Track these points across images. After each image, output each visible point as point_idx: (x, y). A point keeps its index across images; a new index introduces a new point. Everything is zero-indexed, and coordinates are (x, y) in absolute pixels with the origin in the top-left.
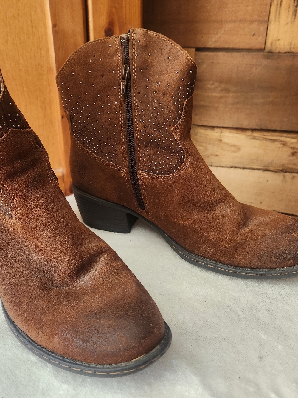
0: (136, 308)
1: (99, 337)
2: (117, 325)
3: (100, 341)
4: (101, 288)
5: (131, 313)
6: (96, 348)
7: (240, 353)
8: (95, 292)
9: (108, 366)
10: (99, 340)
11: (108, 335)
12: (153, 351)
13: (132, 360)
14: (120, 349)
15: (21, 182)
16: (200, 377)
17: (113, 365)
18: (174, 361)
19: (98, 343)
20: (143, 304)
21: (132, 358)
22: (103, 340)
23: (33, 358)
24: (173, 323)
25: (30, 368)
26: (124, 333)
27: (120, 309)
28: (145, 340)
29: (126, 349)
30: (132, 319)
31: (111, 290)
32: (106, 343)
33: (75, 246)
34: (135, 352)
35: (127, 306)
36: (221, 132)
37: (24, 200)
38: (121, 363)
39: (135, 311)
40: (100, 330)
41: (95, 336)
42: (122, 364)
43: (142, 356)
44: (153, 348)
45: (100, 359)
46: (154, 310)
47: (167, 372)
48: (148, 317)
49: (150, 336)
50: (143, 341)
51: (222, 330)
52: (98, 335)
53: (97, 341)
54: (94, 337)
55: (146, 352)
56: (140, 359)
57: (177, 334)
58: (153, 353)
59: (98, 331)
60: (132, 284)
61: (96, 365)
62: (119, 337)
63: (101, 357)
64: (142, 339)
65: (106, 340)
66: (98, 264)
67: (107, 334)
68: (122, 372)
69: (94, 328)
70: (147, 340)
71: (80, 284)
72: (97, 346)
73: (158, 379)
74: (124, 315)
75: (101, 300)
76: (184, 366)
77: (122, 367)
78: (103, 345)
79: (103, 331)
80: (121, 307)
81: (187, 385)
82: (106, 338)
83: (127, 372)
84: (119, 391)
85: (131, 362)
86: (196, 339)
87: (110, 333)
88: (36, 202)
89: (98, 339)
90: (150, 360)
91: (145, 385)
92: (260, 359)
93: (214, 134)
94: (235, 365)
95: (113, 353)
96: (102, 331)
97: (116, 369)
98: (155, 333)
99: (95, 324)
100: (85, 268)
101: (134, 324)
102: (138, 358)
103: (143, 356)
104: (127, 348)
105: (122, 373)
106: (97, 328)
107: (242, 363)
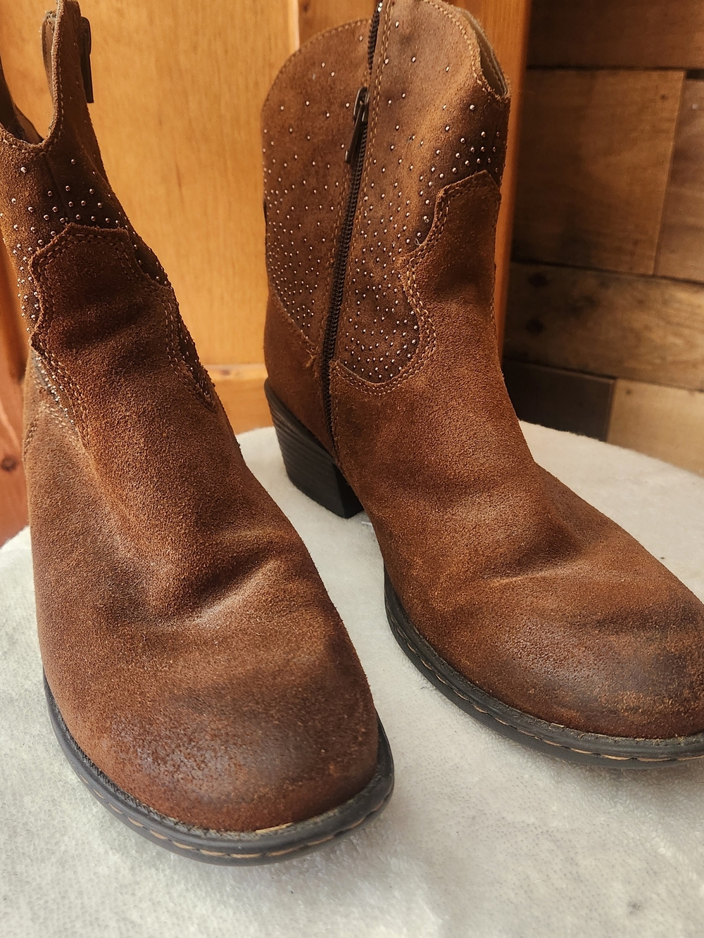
0: (297, 701)
1: (188, 756)
2: (234, 736)
3: (189, 766)
4: (236, 639)
5: (279, 711)
6: (178, 780)
7: (581, 881)
8: (219, 646)
9: (199, 832)
10: (187, 763)
11: (207, 755)
12: (318, 819)
13: (258, 831)
14: (228, 795)
15: (97, 357)
16: (447, 917)
17: (213, 833)
18: (393, 861)
19: (184, 769)
20: (320, 697)
21: (258, 825)
22: (195, 764)
23: (71, 777)
24: (429, 764)
25: (56, 798)
26: (245, 758)
27: (256, 698)
28: (296, 786)
29: (243, 799)
30: (276, 727)
31: (258, 648)
32: (199, 773)
33: (201, 528)
34: (266, 811)
35: (277, 692)
37: (100, 403)
38: (231, 831)
39: (291, 709)
40: (195, 738)
41: (180, 751)
42: (232, 833)
43: (284, 826)
44: (319, 812)
45: (184, 810)
46: (346, 717)
47: (367, 883)
48: (322, 730)
49: (312, 779)
50: (290, 788)
51: (554, 808)
52: (187, 749)
53: (183, 764)
54: (179, 753)
55: (298, 818)
56: (277, 831)
57: (429, 794)
58: (316, 823)
59: (191, 740)
60: (316, 642)
61: (176, 824)
62: (232, 765)
63: (185, 804)
64: (287, 781)
65: (203, 765)
66: (252, 580)
67: (206, 750)
68: (229, 855)
69: (182, 732)
70: (301, 786)
71: (198, 621)
72: (180, 776)
73: (340, 895)
74: (259, 713)
75: (223, 667)
76: (416, 878)
77: (229, 841)
78: (193, 778)
79: (201, 742)
80: (262, 693)
81: (405, 930)
82: (203, 762)
83: (239, 856)
85: (253, 834)
86: (474, 818)
87: (214, 750)
88: (126, 410)
89: (186, 760)
91: (300, 902)
92: (631, 909)
94: (557, 909)
95: (211, 802)
96: (197, 743)
97: (212, 844)
98: (329, 775)
99: (187, 721)
100: (219, 586)
101: (277, 740)
102: (272, 829)
103: (288, 827)
104: (245, 797)
105: (227, 857)
106: (189, 732)
107: (576, 908)
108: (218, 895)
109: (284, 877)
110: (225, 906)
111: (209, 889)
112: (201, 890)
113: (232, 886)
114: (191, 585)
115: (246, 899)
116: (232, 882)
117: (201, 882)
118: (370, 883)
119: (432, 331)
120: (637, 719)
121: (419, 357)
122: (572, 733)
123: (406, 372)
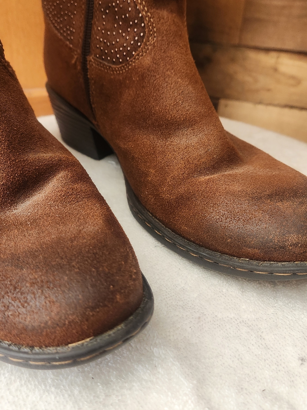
0: (90, 255)
1: (14, 299)
2: (47, 282)
3: (15, 306)
4: (42, 220)
5: (78, 262)
6: (8, 316)
7: (269, 349)
8: (31, 225)
9: (27, 350)
10: (14, 304)
11: (29, 297)
12: (111, 332)
13: (70, 345)
14: (46, 323)
16: (195, 382)
17: (37, 349)
18: (155, 350)
19: (12, 308)
20: (105, 252)
21: (69, 341)
22: (19, 304)
24: (167, 289)
26: (56, 297)
27: (61, 255)
28: (95, 312)
29: (58, 325)
30: (76, 273)
31: (59, 224)
32: (24, 310)
33: (12, 150)
34: (74, 331)
35: (75, 250)
36: (278, 57)
38: (50, 347)
39: (87, 260)
40: (18, 286)
41: (8, 296)
42: (51, 348)
43: (88, 340)
44: (111, 327)
45: (14, 335)
46: (123, 263)
47: (140, 366)
48: (109, 273)
49: (105, 306)
50: (91, 314)
51: (244, 307)
52: (13, 294)
53: (11, 305)
54: (7, 297)
55: (97, 333)
56: (83, 344)
57: (170, 306)
58: (109, 335)
59: (15, 288)
60: (97, 218)
61: (10, 345)
62: (47, 302)
63: (15, 332)
64: (88, 309)
65: (26, 305)
66: (50, 184)
67: (28, 294)
68: (49, 363)
69: (9, 283)
70: (98, 312)
71: (15, 211)
72: (10, 313)
73: (124, 376)
74: (64, 265)
75: (35, 238)
76: (171, 359)
77: (49, 354)
78: (19, 313)
79: (23, 289)
80: (65, 252)
81: (170, 394)
82: (26, 302)
83: (57, 363)
84: (53, 389)
85: (67, 347)
86: (199, 318)
87: (34, 293)
89: (13, 302)
90: (101, 347)
91: (99, 384)
92: (301, 362)
93: (268, 60)
94: (259, 367)
95: (34, 328)
96: (21, 289)
97: (37, 357)
98: (117, 302)
99: (12, 275)
100: (28, 189)
101: (79, 282)
102: (80, 342)
103: (91, 340)
104: (59, 323)
105: (48, 364)
106: (14, 283)
107: (270, 366)
108: (43, 387)
109: (86, 368)
110: (49, 393)
111: (37, 383)
112: (31, 384)
113: (51, 378)
114: (8, 188)
115: (62, 387)
116: (52, 376)
117: (31, 379)
118: (142, 366)
119: (153, 27)
120: (297, 250)
121: (146, 44)
122: (255, 262)
123: (138, 55)
